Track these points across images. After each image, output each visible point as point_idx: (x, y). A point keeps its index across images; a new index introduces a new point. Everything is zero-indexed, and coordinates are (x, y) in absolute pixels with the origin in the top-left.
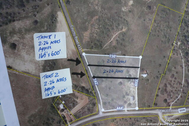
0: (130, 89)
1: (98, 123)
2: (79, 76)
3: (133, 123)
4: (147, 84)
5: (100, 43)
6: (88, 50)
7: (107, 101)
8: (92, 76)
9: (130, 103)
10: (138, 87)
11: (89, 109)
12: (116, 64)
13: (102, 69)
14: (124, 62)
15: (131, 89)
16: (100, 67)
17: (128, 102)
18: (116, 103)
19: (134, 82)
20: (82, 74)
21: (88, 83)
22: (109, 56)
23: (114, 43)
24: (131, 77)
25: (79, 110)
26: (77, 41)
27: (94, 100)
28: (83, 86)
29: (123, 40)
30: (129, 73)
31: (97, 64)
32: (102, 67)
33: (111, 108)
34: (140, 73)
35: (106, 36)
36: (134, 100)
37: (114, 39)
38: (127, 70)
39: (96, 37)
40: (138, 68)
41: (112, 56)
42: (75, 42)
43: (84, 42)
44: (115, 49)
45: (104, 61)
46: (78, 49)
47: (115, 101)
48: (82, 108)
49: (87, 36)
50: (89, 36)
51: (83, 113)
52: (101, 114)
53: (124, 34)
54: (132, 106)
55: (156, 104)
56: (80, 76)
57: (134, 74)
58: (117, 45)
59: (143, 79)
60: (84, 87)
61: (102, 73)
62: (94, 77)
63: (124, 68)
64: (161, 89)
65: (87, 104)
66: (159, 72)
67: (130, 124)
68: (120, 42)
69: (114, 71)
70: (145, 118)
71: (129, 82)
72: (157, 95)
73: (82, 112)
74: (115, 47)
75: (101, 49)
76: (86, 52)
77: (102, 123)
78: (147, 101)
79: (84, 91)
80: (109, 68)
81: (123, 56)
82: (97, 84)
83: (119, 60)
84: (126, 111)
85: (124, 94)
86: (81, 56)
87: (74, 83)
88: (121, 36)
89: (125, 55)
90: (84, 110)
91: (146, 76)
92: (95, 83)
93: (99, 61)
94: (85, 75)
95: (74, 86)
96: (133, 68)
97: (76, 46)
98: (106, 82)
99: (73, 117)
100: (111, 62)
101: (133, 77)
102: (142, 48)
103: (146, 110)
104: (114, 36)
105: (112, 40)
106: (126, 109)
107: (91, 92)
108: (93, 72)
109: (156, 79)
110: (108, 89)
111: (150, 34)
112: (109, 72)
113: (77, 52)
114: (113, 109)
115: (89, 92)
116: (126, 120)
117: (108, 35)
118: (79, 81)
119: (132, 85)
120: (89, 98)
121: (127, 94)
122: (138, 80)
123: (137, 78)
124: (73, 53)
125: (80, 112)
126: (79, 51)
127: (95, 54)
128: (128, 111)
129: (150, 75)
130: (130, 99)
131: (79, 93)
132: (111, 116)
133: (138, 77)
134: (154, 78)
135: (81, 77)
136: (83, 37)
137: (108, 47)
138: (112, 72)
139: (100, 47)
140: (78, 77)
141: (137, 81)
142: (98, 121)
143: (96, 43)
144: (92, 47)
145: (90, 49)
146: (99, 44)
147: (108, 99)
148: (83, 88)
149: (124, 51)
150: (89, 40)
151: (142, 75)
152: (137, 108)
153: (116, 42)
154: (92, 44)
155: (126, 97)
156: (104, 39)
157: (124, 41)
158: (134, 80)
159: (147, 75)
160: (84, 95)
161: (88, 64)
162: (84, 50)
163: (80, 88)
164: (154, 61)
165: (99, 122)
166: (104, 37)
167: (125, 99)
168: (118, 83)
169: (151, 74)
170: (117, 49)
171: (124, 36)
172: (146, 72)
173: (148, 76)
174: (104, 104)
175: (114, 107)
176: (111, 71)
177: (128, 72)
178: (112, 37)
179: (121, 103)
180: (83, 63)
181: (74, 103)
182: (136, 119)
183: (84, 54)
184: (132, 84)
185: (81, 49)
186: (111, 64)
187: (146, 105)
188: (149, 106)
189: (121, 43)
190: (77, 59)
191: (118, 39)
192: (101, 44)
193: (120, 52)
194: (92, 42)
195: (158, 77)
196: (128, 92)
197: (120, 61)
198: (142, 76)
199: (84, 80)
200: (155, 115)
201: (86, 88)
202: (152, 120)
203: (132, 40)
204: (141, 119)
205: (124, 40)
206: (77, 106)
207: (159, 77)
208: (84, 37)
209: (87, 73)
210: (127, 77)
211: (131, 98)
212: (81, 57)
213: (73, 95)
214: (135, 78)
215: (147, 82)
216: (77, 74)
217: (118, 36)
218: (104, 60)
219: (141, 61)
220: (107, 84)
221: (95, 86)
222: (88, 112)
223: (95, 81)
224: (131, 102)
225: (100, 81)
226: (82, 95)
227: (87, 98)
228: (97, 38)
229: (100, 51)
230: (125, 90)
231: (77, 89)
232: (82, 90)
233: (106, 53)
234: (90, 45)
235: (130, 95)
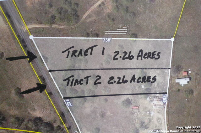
0: (150, 114)
4: (188, 101)
5: (73, 6)
6: (43, 26)
15: (152, 115)
23: (109, 8)
28: (38, 116)
34: (173, 75)
44: (111, 22)
59: (179, 90)
68: (124, 4)
71: (148, 99)
74: (112, 17)
75: (77, 22)
76: (36, 32)
79: (42, 127)
85: (138, 125)
89: (136, 36)
91: (186, 83)
101: (155, 85)
102: (175, 19)
107: (59, 127)
110: (100, 117)
113: (13, 34)
115: (55, 129)
119: (155, 105)
121: (144, 125)
126: (15, 31)
129: (196, 79)
137: (94, 18)
139: (72, 19)
143: (62, 8)
144: (53, 17)
145: (49, 23)
146: (69, 10)
148: (38, 120)
149: (134, 25)
151: (177, 81)
153: (115, 4)
154: (53, 11)
159: (188, 80)
162: (31, 26)
163: (30, 123)
168: (123, 102)
170: (116, 22)
172: (185, 74)
173: (190, 83)
189: (127, 7)
192: (76, 11)
193: (125, 29)
194: (51, 6)
196: (146, 121)
198: (178, 84)
201: (47, 119)
210: (143, 87)
220: (95, 105)
223: (68, 103)
229: (73, 27)
230: (140, 116)
231: (23, 126)
232: (36, 125)
233: (89, 31)
234: (46, 13)
235: (151, 126)
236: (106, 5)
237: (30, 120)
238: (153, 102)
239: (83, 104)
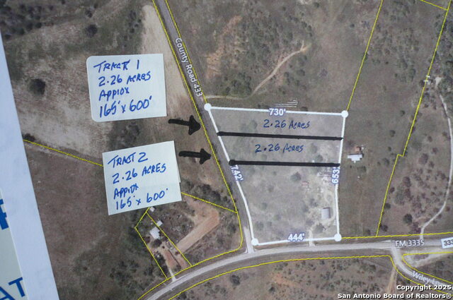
0: (320, 190)
1: (244, 274)
2: (197, 160)
3: (328, 273)
4: (360, 179)
5: (246, 79)
6: (218, 97)
7: (264, 219)
8: (229, 160)
9: (320, 224)
10: (339, 185)
11: (221, 241)
12: (285, 131)
13: (252, 142)
14: (306, 125)
15: (322, 192)
16: (247, 139)
17: (317, 223)
18: (286, 224)
19: (330, 175)
20: (204, 156)
21: (218, 177)
22: (267, 111)
23: (281, 82)
24: (322, 162)
25: (198, 242)
26: (191, 76)
27: (233, 218)
28: (207, 183)
29: (302, 72)
30: (318, 152)
31: (239, 131)
32: (253, 138)
33: (274, 236)
34: (345, 151)
35: (261, 64)
36: (330, 217)
37: (279, 70)
38: (312, 144)
39: (236, 67)
40: (340, 139)
41: (274, 112)
42: (187, 78)
43: (207, 77)
44: (282, 95)
45: (256, 125)
46: (193, 96)
47: (283, 219)
48: (203, 238)
49: (215, 62)
50: (219, 63)
51: (208, 248)
52: (250, 253)
53: (303, 58)
54: (327, 231)
55: (384, 228)
56: (199, 159)
57: (331, 154)
58: (286, 85)
59: (351, 167)
60: (208, 186)
61: (251, 154)
62: (233, 163)
63: (305, 140)
64: (396, 190)
65: (217, 228)
66: (390, 149)
67: (322, 276)
68: (295, 78)
69: (282, 147)
70: (358, 261)
71: (318, 175)
72: (387, 206)
73: (203, 248)
74: (283, 90)
75: (249, 94)
76: (213, 103)
77: (253, 274)
78: (364, 221)
79: (209, 196)
80: (268, 141)
81: (302, 111)
82: (239, 180)
83: (292, 122)
84: (311, 244)
85: (307, 202)
86: (201, 112)
87: (184, 176)
88: (297, 64)
89: (306, 109)
90: (209, 242)
91: (359, 160)
92: (236, 177)
93: (245, 125)
94: (211, 158)
95: (184, 183)
96: (327, 141)
97: (190, 87)
98: (261, 175)
99: (182, 259)
100: (274, 125)
101: (326, 161)
102: (348, 92)
103: (361, 241)
104: (279, 65)
105: (274, 73)
106: (310, 239)
107: (226, 198)
108: (231, 150)
109: (383, 166)
110: (268, 192)
111: (366, 59)
112: (270, 150)
113: (192, 102)
114: (280, 240)
115: (222, 199)
116: (312, 266)
117: (265, 63)
118: (197, 173)
119: (326, 181)
120: (220, 213)
121: (314, 202)
122: (339, 168)
123: (337, 165)
124: (181, 104)
125: (200, 247)
126: (195, 101)
127: (235, 107)
128: (316, 243)
129: (369, 156)
130: (321, 214)
131: (196, 200)
132: (275, 256)
133: (340, 162)
134: (379, 163)
135: (202, 162)
136: (206, 66)
137: (266, 90)
138: (275, 149)
139: (245, 91)
140: (195, 162)
141: (337, 170)
142: (245, 269)
143: (235, 82)
144: (228, 89)
145: (223, 94)
146: (243, 83)
147: (267, 215)
148: (206, 188)
149: (304, 99)
150: (220, 74)
151: (349, 157)
152: (338, 238)
153: (286, 78)
154: (228, 83)
155: (312, 210)
156: (255, 72)
157: (304, 75)
158: (329, 168)
159: (361, 156)
160: (209, 207)
161: (217, 131)
162: (209, 97)
163: (199, 189)
164: (379, 124)
165: (246, 271)
166: (257, 67)
167: (309, 216)
168: (292, 176)
169: (371, 153)
170: (286, 94)
171: (303, 64)
172: (357, 150)
173: (363, 159)
174: (259, 226)
175: (281, 235)
176: (273, 149)
177: (315, 149)
178: (275, 67)
179: (298, 225)
180: (206, 129)
181: (184, 226)
182: (336, 264)
183: (208, 107)
184: (325, 178)
185: (200, 95)
186: (273, 131)
187: (361, 228)
188: (368, 232)
189: (298, 81)
190: (192, 118)
191: (289, 70)
192: (249, 84)
193: (295, 102)
194: (226, 79)
195: (388, 162)
196: (316, 198)
197: (296, 124)
198: (350, 160)
199: (208, 169)
200: (382, 253)
201: (214, 188)
202: (376, 265)
203: (324, 73)
204: (349, 265)
205: (304, 72)
206: (193, 232)
207: (391, 162)
208: (208, 66)
209: (216, 152)
210: (313, 161)
211: (324, 213)
212: (201, 115)
213: (181, 207)
214: (331, 165)
215: (362, 174)
216: (191, 155)
217: (288, 62)
218: (257, 120)
219: (346, 123)
220: (264, 178)
221: (235, 183)
222: (219, 247)
223: (236, 171)
224: (324, 223)
225: (247, 172)
226: (204, 205)
227: (217, 212)
228: (239, 68)
229: (246, 99)
230: (309, 192)
231: (192, 192)
232: (205, 193)
233: (261, 103)
234: (221, 86)
235: (321, 204)
236: (277, 78)
237: (199, 186)
238: (324, 178)
239: (251, 176)
